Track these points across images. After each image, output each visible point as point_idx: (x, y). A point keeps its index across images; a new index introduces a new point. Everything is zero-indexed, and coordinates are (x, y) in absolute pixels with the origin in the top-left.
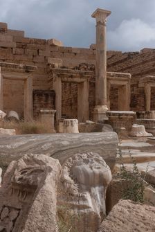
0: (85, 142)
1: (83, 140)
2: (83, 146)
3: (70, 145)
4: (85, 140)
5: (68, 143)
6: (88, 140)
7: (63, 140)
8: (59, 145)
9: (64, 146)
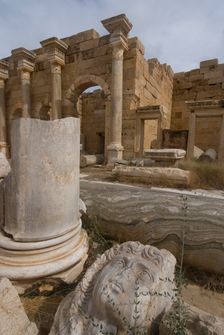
0: (206, 215)
1: (204, 212)
2: (198, 221)
3: (179, 215)
4: (209, 213)
5: (178, 211)
6: (215, 213)
7: (173, 205)
8: (163, 210)
9: (169, 214)
